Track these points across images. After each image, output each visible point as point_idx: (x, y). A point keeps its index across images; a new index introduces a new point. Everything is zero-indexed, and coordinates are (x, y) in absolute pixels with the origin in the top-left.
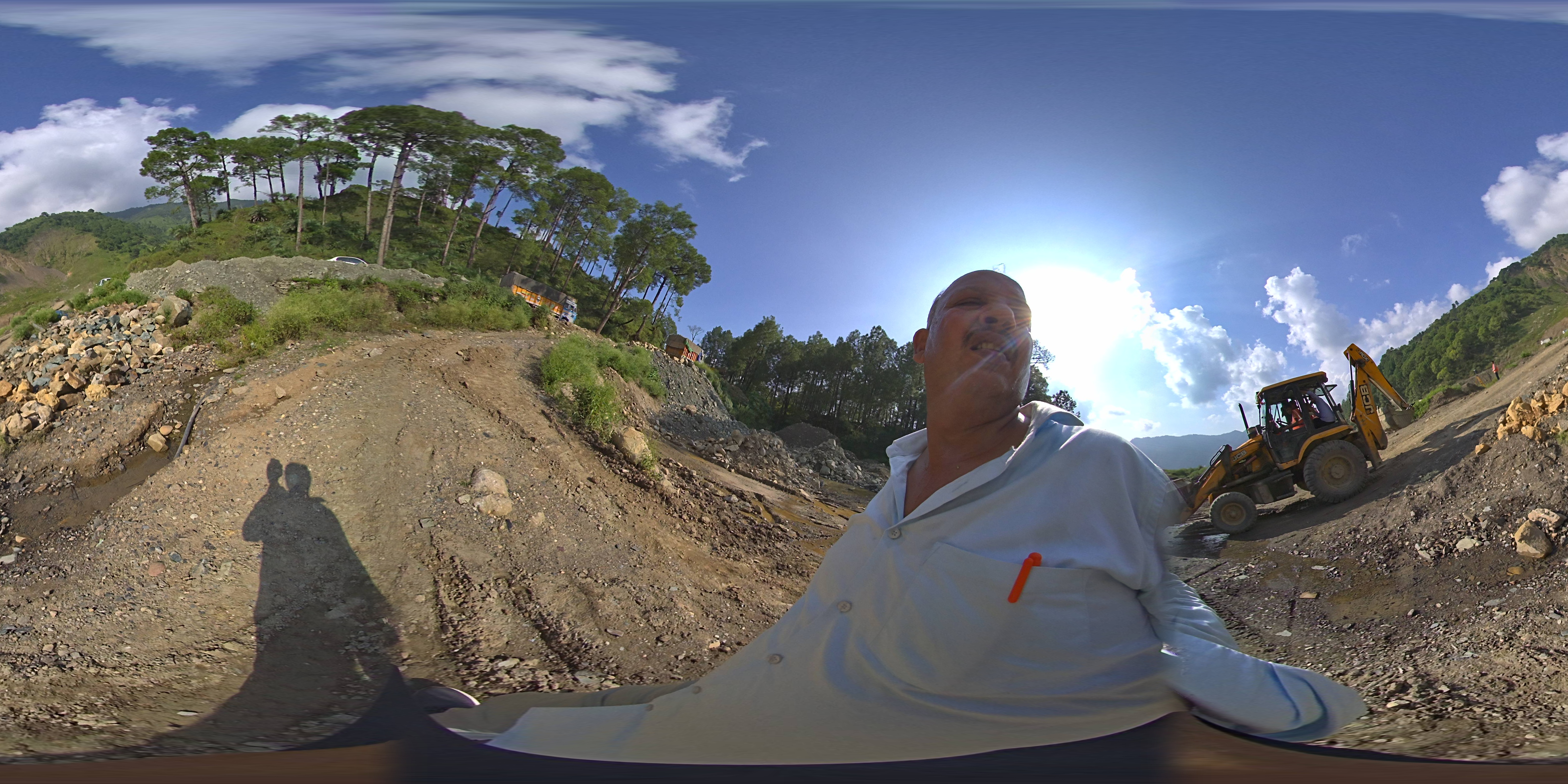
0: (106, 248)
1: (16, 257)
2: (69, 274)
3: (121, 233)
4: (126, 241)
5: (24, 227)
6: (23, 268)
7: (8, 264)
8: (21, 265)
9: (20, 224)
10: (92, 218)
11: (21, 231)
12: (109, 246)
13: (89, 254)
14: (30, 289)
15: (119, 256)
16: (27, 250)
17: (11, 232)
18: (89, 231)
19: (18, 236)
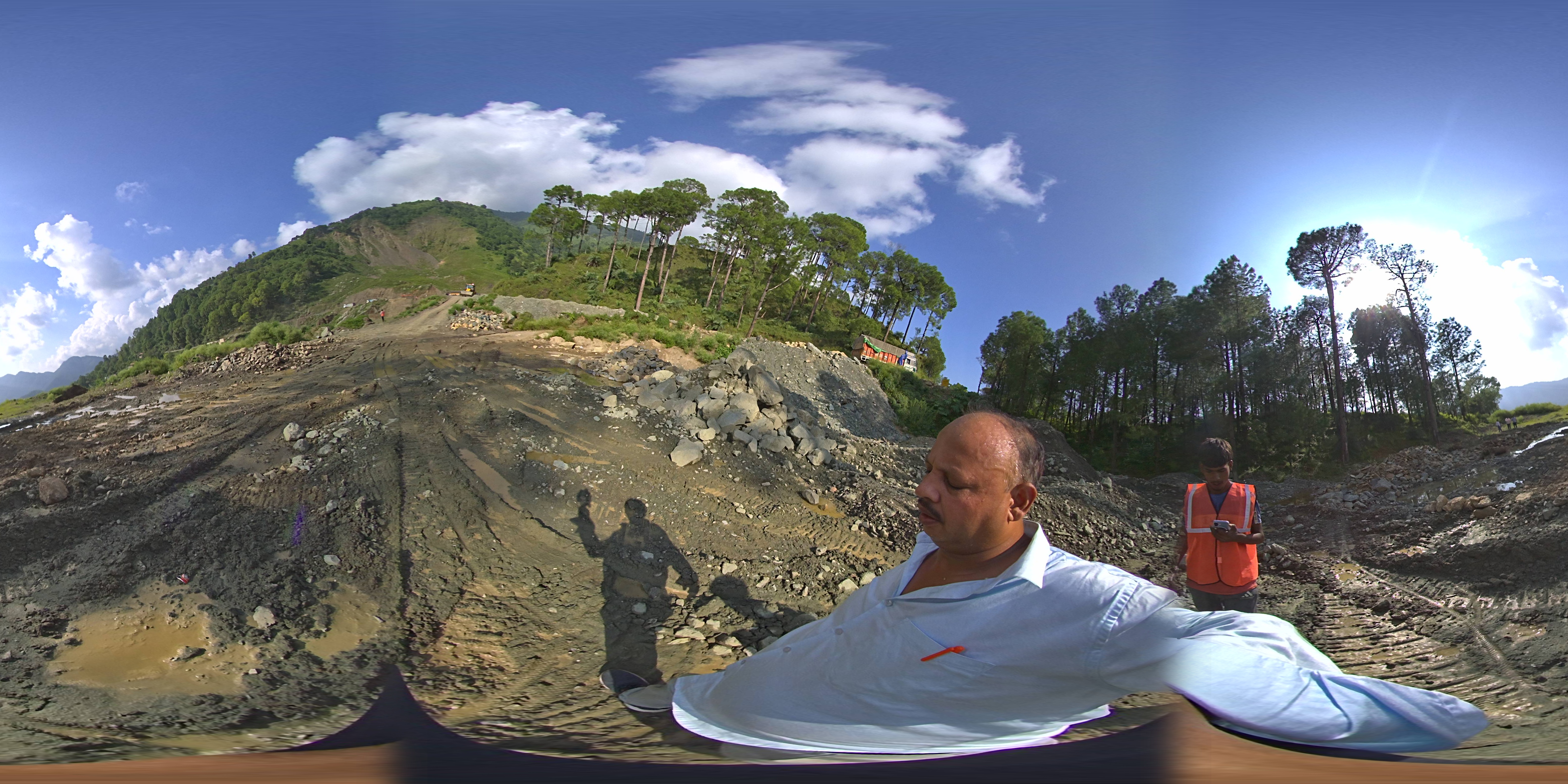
0: (484, 246)
1: (395, 234)
2: (442, 262)
3: (504, 234)
4: (504, 244)
5: (413, 207)
6: (399, 247)
7: (384, 239)
8: (398, 242)
9: (410, 203)
10: (481, 214)
11: (408, 211)
12: (487, 245)
13: (466, 248)
14: (401, 268)
15: (493, 257)
16: (408, 230)
17: (397, 208)
18: (474, 226)
19: (403, 214)
